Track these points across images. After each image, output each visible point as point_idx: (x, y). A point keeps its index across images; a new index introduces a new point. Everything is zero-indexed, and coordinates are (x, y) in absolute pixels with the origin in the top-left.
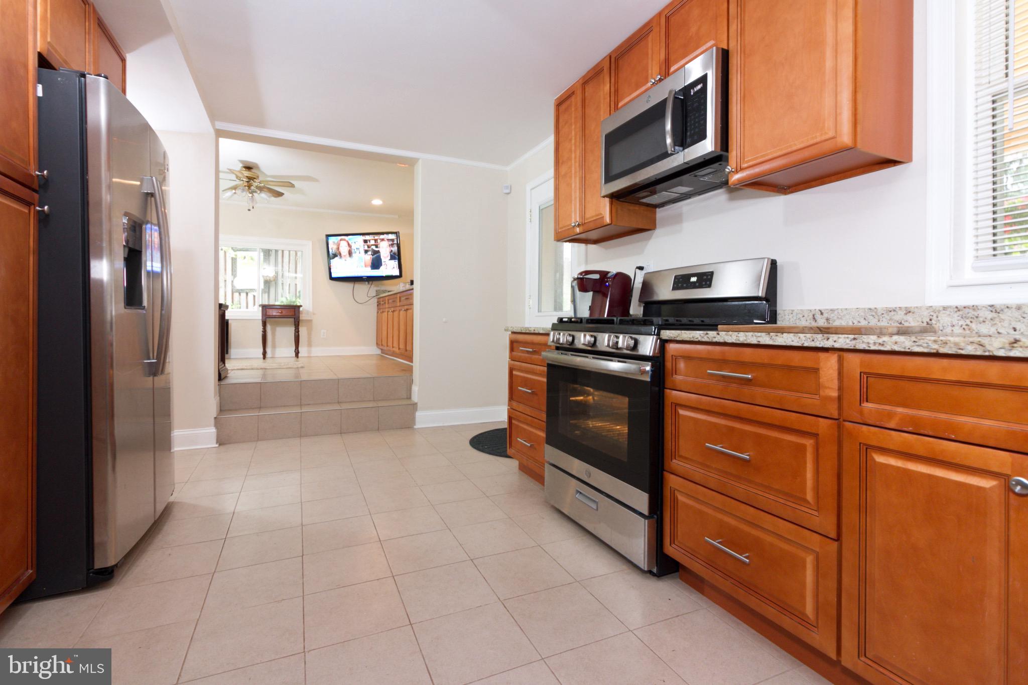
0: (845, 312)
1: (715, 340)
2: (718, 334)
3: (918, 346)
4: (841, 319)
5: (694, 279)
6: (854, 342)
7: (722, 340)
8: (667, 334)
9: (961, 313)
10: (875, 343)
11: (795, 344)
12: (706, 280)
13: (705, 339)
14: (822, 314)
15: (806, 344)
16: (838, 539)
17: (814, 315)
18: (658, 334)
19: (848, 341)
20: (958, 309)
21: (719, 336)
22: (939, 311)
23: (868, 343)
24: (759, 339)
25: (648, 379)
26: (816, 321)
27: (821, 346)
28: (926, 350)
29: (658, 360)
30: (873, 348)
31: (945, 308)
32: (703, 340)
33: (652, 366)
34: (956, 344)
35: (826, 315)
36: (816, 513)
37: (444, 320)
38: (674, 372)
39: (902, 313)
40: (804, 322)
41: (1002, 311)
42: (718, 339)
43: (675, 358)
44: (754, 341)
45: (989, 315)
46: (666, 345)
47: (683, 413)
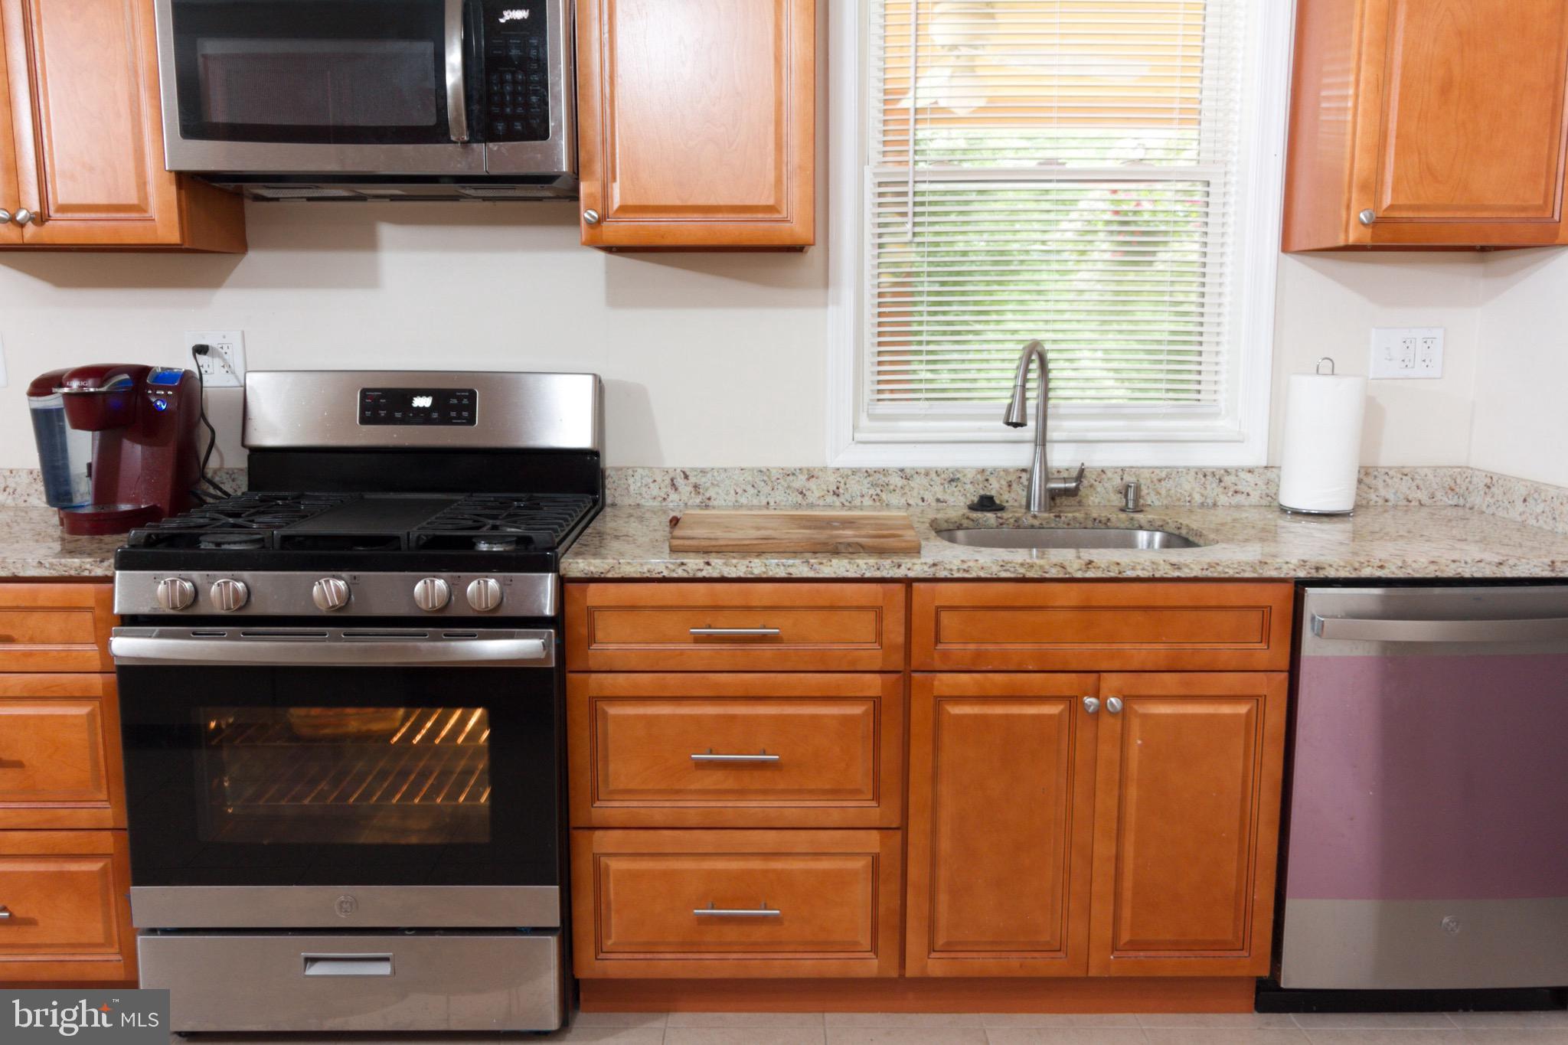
0: (723, 475)
1: (700, 575)
2: (708, 564)
3: (1005, 570)
4: (718, 485)
5: (423, 402)
6: (933, 569)
7: (716, 575)
8: (580, 567)
9: (871, 479)
10: (959, 570)
11: (851, 575)
12: (459, 408)
14: (686, 477)
15: (868, 575)
16: (903, 828)
17: (672, 480)
18: (556, 570)
19: (926, 568)
20: (868, 474)
21: (709, 567)
22: (847, 476)
23: (951, 570)
24: (791, 570)
26: (676, 489)
27: (889, 576)
28: (1012, 575)
29: (561, 623)
30: (957, 575)
31: (854, 472)
33: (555, 637)
34: (1041, 567)
35: (692, 480)
36: (874, 804)
38: (592, 638)
39: (803, 477)
40: (655, 492)
41: (912, 476)
42: (707, 572)
43: (591, 612)
44: (781, 573)
45: (899, 482)
46: (570, 586)
47: (614, 710)
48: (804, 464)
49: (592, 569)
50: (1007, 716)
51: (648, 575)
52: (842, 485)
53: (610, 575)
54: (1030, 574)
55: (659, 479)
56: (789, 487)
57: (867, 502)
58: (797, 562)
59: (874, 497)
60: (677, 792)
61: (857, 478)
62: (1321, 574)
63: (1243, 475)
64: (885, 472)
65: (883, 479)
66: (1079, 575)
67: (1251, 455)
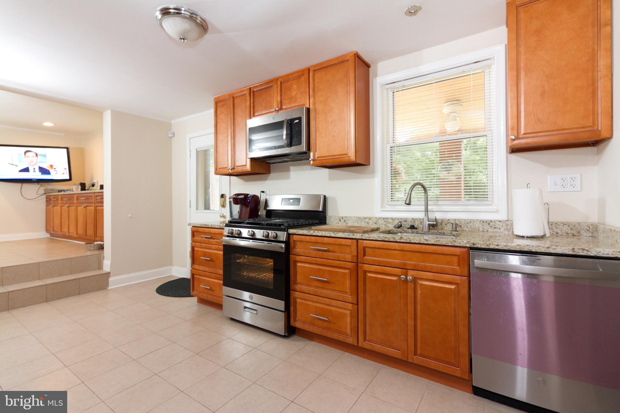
0: (350, 218)
1: (313, 234)
2: (314, 232)
3: (379, 238)
4: (349, 220)
5: (291, 201)
6: (361, 237)
7: (316, 235)
8: (291, 231)
9: (384, 220)
10: (368, 237)
11: (343, 237)
13: (309, 234)
14: (343, 218)
15: (347, 237)
16: (357, 304)
17: (340, 219)
18: (287, 231)
19: (360, 236)
20: (383, 219)
21: (314, 233)
22: (378, 219)
23: (366, 237)
24: (331, 235)
25: (283, 251)
26: (340, 221)
27: (351, 238)
28: (381, 240)
29: (287, 243)
30: (367, 238)
31: (380, 218)
32: (308, 234)
33: (285, 245)
34: (388, 238)
35: (344, 219)
36: (350, 296)
37: (129, 216)
38: (294, 247)
39: (368, 219)
40: (336, 221)
41: (394, 220)
42: (314, 234)
43: (295, 241)
44: (328, 235)
45: (391, 221)
46: (291, 236)
47: (299, 264)
48: (368, 216)
49: (294, 232)
50: (383, 278)
51: (303, 234)
52: (377, 221)
53: (296, 233)
54: (386, 240)
55: (337, 219)
56: (365, 221)
57: (383, 226)
58: (332, 233)
59: (385, 225)
60: (310, 285)
61: (381, 220)
62: (475, 246)
63: (497, 222)
64: (387, 218)
65: (387, 220)
66: (399, 241)
67: (502, 216)
